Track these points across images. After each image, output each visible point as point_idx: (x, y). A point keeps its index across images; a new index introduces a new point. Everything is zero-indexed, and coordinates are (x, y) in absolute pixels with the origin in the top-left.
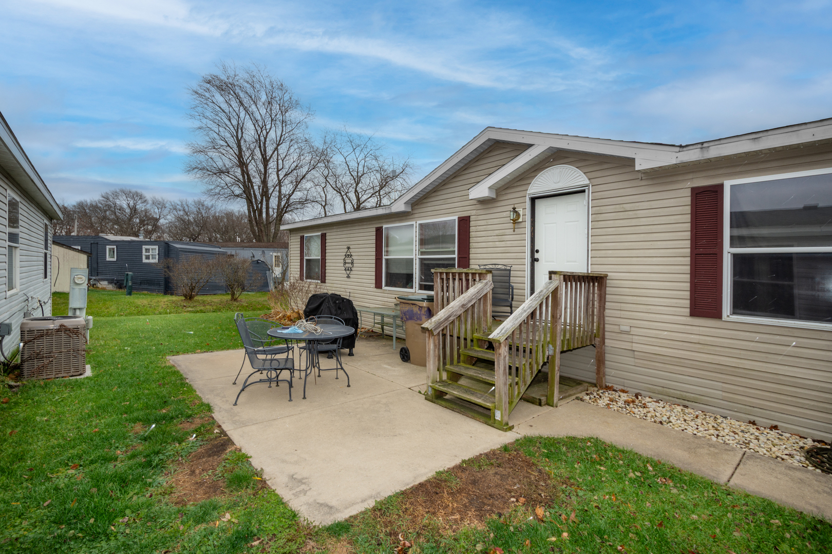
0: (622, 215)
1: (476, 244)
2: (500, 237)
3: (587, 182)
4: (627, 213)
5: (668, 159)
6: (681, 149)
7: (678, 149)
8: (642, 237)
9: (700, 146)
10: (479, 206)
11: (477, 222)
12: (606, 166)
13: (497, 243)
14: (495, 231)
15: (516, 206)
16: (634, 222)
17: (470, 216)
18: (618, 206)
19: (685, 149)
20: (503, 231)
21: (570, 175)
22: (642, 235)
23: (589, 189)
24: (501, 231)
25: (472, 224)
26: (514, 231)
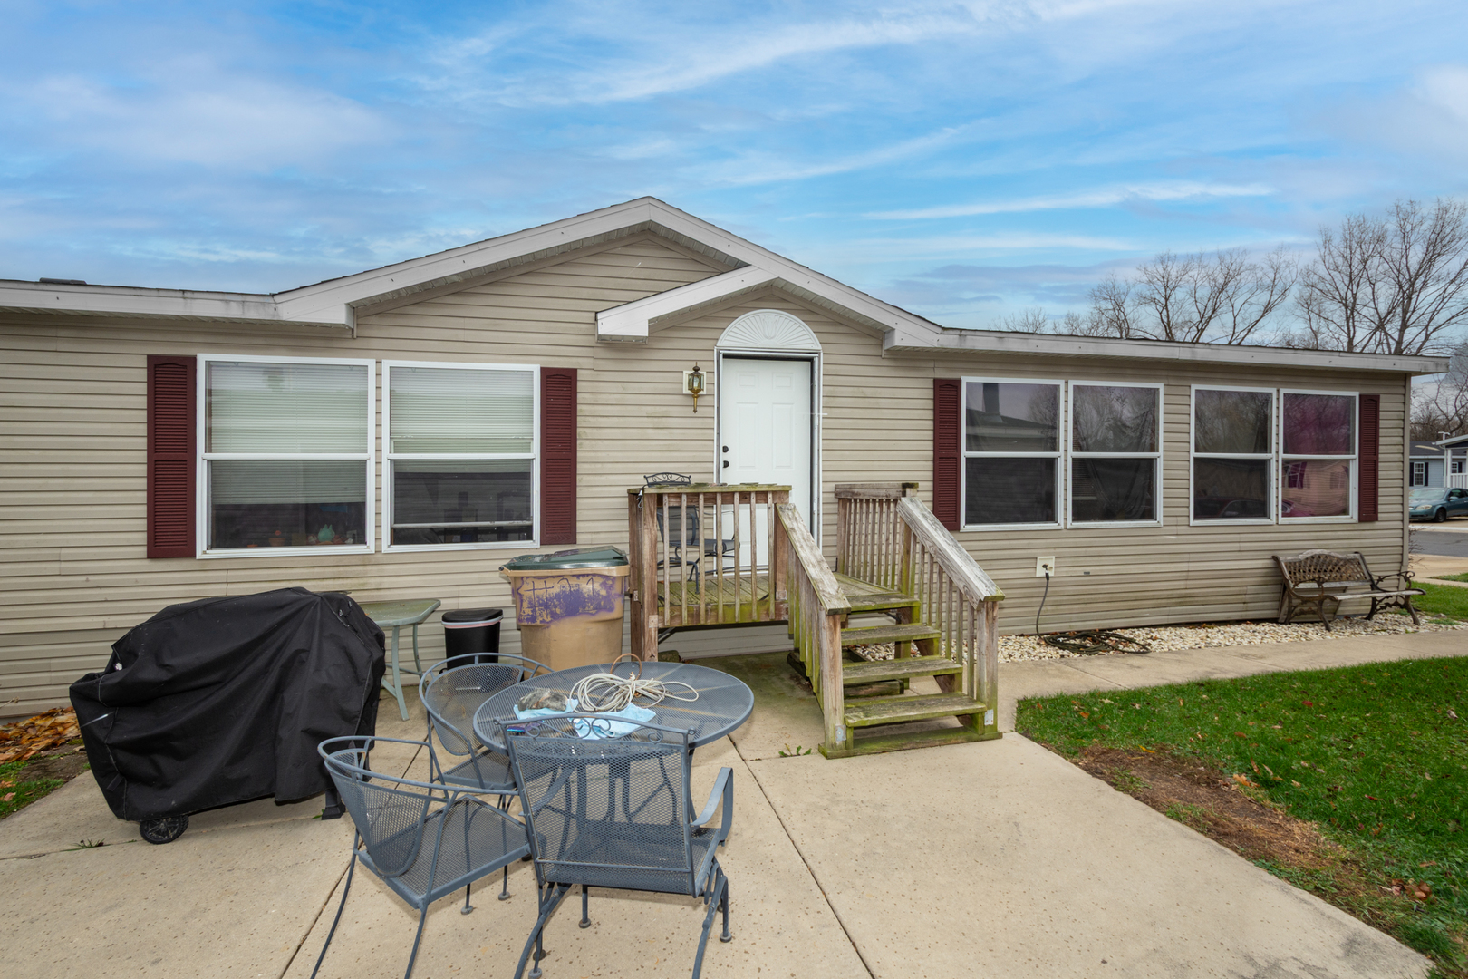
0: (861, 402)
1: (595, 430)
2: (656, 420)
3: (818, 347)
4: (867, 399)
5: (929, 340)
6: (942, 332)
7: (939, 330)
8: (885, 434)
9: (958, 332)
10: (601, 353)
11: (595, 384)
12: (841, 329)
13: (650, 431)
14: (644, 408)
15: (699, 365)
16: (875, 413)
17: (576, 370)
18: (856, 389)
19: (946, 332)
20: (665, 408)
21: (791, 330)
22: (885, 432)
23: (819, 358)
24: (658, 408)
25: (581, 386)
26: (695, 411)
